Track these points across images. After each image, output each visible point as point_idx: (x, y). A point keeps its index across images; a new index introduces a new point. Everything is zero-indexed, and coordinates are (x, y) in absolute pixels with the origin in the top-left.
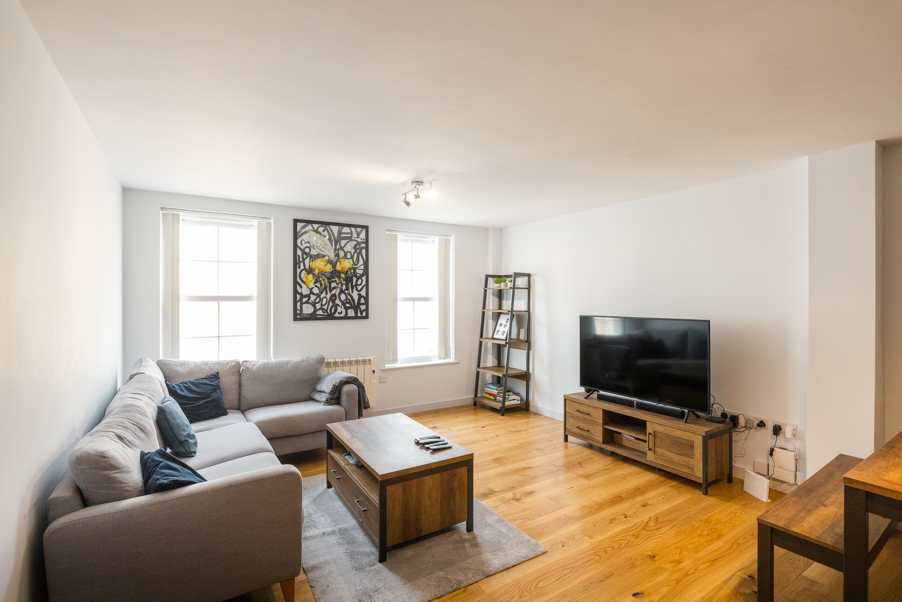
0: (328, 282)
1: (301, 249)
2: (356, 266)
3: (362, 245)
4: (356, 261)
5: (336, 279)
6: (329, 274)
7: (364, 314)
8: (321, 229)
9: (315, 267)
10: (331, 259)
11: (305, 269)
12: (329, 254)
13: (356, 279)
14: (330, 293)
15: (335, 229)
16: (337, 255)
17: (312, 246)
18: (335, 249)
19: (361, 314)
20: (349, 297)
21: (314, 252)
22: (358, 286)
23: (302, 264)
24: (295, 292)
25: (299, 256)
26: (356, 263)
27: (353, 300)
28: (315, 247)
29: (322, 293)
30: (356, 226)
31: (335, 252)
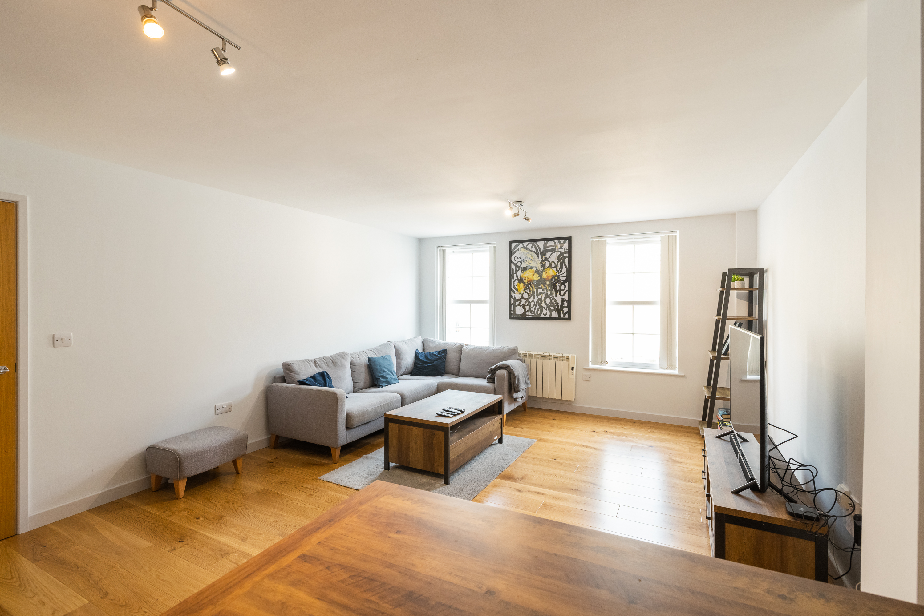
0: (535, 288)
1: (514, 263)
2: (559, 274)
3: (565, 255)
4: (559, 270)
5: (542, 285)
6: (536, 282)
7: (567, 316)
8: (529, 246)
9: (525, 276)
10: (538, 269)
11: (518, 279)
12: (536, 265)
13: (559, 285)
14: (537, 298)
15: (541, 244)
16: (543, 266)
17: (523, 260)
18: (542, 261)
19: (564, 315)
20: (553, 301)
21: (524, 265)
22: (561, 291)
23: (515, 275)
24: (510, 297)
25: (513, 269)
26: (559, 271)
27: (557, 304)
28: (525, 261)
29: (530, 297)
30: (559, 239)
31: (541, 263)
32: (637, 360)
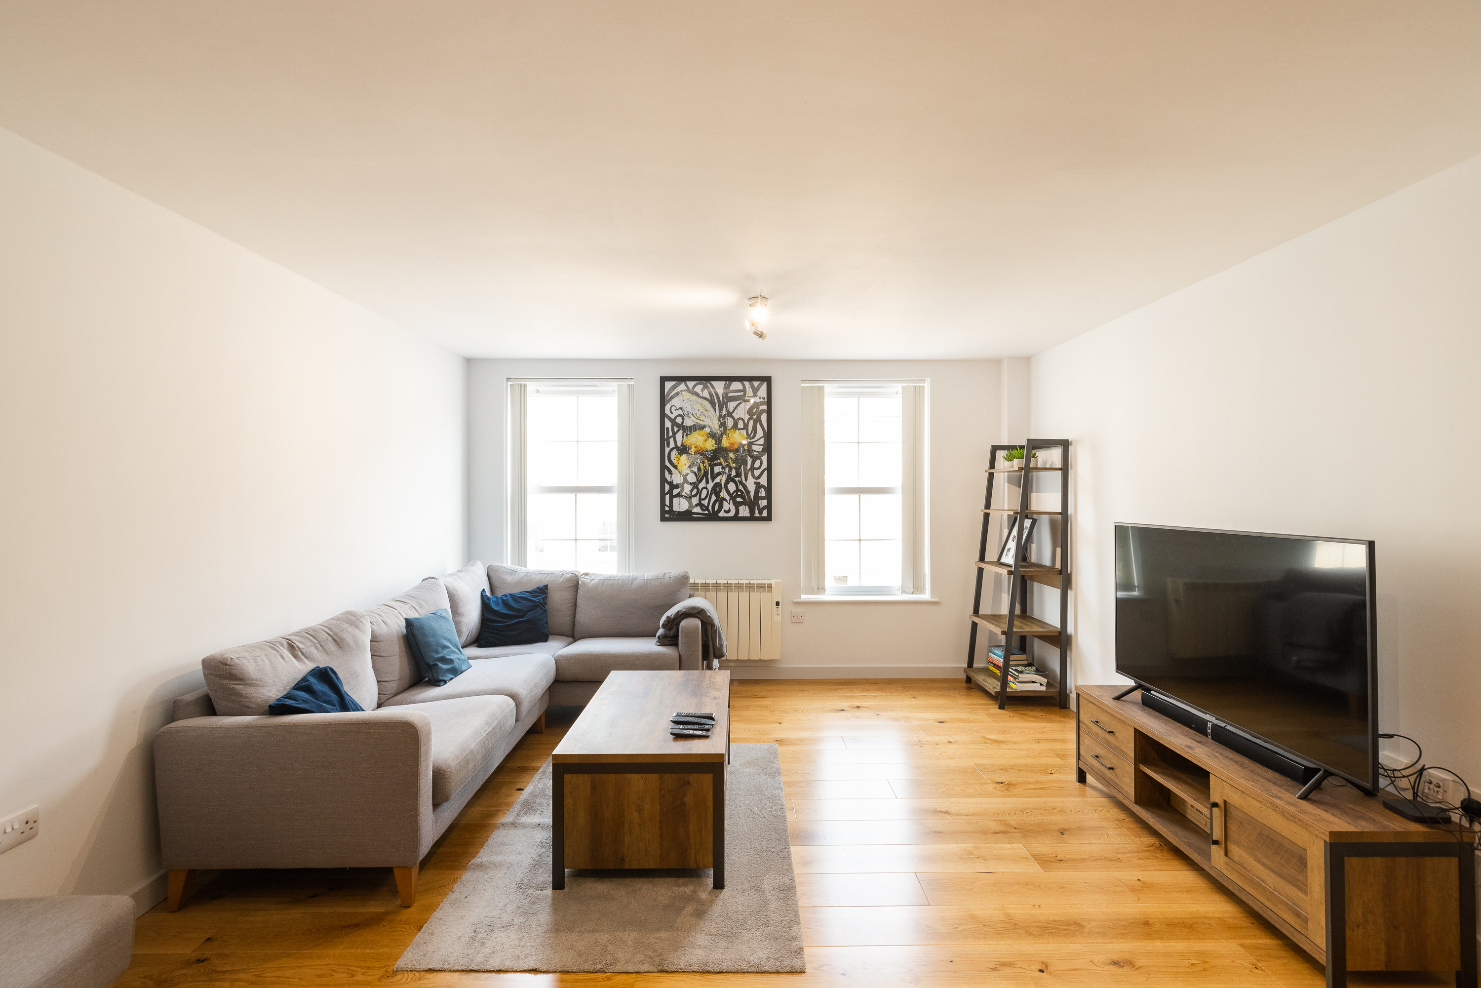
0: (710, 465)
1: (670, 419)
2: (752, 441)
3: (762, 407)
4: (752, 433)
5: (722, 460)
6: (711, 453)
7: (765, 514)
8: (698, 389)
9: (690, 443)
10: (714, 431)
11: (676, 447)
12: (711, 424)
13: (751, 459)
14: (713, 482)
15: (719, 387)
16: (723, 425)
17: (687, 413)
18: (720, 416)
19: (760, 512)
20: (741, 487)
21: (688, 422)
22: (755, 471)
23: (671, 440)
24: (663, 480)
25: (668, 429)
26: (752, 436)
27: (748, 492)
28: (691, 415)
29: (700, 481)
30: (751, 379)
31: (719, 420)
32: (866, 582)
